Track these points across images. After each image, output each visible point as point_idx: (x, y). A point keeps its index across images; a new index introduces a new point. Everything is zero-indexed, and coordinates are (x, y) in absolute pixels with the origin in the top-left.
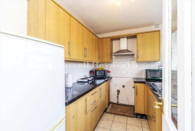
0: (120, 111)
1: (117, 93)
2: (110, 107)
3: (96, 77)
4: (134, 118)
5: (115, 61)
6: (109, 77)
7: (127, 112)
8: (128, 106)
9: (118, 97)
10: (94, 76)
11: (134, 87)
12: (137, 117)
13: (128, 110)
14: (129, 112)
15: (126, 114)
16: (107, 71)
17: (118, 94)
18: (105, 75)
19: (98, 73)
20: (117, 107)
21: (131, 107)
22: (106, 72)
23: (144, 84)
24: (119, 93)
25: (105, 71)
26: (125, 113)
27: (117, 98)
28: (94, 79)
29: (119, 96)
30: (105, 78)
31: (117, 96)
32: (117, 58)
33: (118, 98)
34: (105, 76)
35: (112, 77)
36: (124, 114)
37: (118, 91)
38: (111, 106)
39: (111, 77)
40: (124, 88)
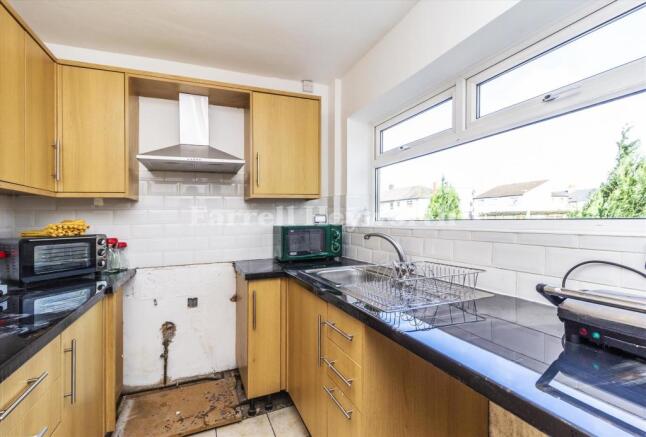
0: (182, 420)
1: (160, 340)
2: (125, 417)
3: (27, 280)
4: (245, 422)
5: (148, 194)
6: (118, 271)
7: (213, 408)
8: (212, 379)
9: (165, 356)
10: (16, 275)
11: (235, 299)
12: (252, 414)
13: (214, 396)
14: (220, 405)
15: (211, 419)
16: (107, 241)
17: (166, 344)
18: (93, 263)
19: (40, 257)
20: (164, 405)
21: (223, 377)
22: (98, 247)
23: (278, 282)
24: (173, 334)
25: (92, 241)
26: (206, 415)
27: (161, 362)
28: (10, 293)
29: (169, 348)
30: (98, 278)
31: (161, 350)
32: (161, 182)
33: (166, 360)
34: (92, 270)
35: (135, 271)
36: (200, 424)
37: (169, 329)
38: (134, 409)
39: (131, 267)
40: (195, 309)
